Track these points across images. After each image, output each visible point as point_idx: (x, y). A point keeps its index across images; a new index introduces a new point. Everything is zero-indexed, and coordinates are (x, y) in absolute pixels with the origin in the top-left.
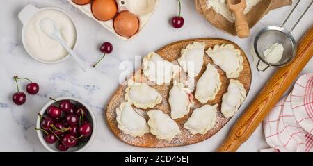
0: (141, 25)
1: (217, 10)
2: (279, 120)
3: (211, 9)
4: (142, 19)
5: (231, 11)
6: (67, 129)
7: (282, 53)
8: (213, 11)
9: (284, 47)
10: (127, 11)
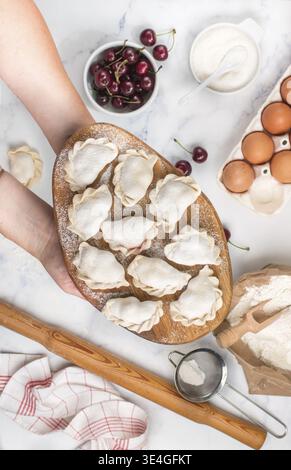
0: (237, 196)
1: (243, 298)
2: (86, 385)
3: (245, 292)
4: (246, 197)
5: (244, 317)
6: (117, 78)
7: (193, 384)
8: (242, 295)
9: (201, 386)
10: (255, 177)
